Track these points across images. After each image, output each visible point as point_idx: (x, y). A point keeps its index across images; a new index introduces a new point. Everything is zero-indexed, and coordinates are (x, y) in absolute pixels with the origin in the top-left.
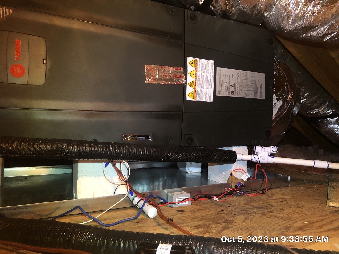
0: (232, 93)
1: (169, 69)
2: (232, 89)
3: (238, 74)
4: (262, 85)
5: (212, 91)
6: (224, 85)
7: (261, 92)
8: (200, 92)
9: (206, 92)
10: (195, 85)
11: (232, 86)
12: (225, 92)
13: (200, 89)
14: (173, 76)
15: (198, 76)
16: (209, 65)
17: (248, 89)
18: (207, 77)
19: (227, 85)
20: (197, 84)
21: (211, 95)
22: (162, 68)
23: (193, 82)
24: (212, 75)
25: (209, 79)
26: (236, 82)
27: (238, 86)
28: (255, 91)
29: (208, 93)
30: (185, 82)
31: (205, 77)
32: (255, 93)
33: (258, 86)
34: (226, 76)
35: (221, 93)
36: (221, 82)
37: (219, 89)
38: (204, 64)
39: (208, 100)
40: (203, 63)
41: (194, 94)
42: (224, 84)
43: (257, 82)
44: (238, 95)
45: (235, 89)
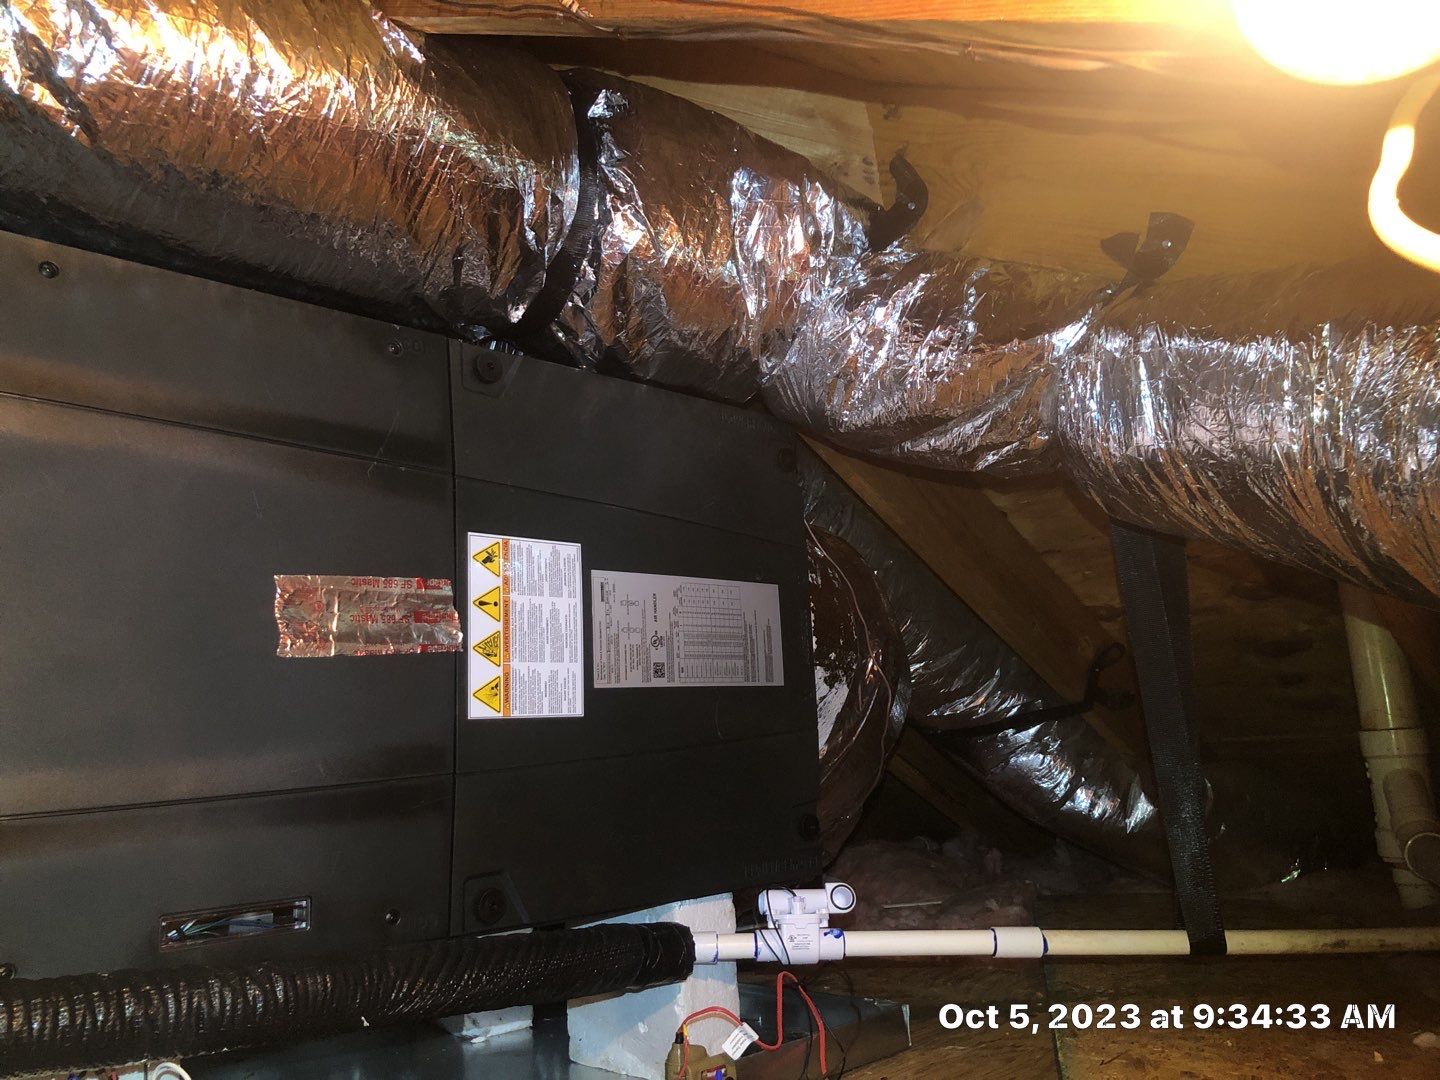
0: (659, 671)
1: (389, 590)
2: (659, 655)
3: (675, 594)
4: (769, 627)
5: (578, 668)
6: (623, 640)
7: (769, 659)
8: (526, 679)
9: (554, 675)
10: (507, 650)
11: (658, 641)
12: (632, 668)
13: (527, 664)
14: (404, 617)
15: (518, 609)
16: (562, 560)
17: (717, 650)
18: (554, 612)
19: (636, 639)
20: (515, 647)
21: (574, 688)
22: (355, 584)
23: (495, 637)
24: (572, 601)
25: (562, 621)
26: (671, 625)
27: (679, 643)
28: (745, 657)
29: (560, 681)
30: (460, 640)
31: (546, 614)
32: (746, 665)
33: (754, 638)
34: (629, 603)
35: (613, 675)
36: (613, 630)
37: (604, 659)
38: (540, 556)
39: (565, 712)
40: (535, 553)
41: (502, 687)
42: (623, 638)
43: (750, 619)
44: (683, 680)
45: (670, 655)
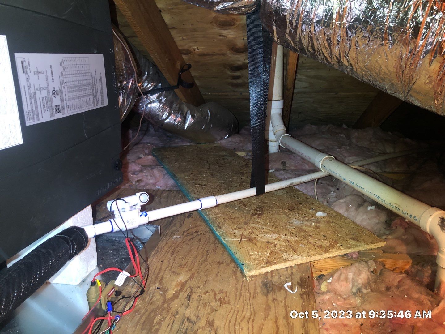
0: (57, 110)
2: (56, 101)
3: (61, 64)
4: (101, 77)
5: (16, 116)
6: (38, 95)
11: (55, 93)
12: (45, 111)
17: (82, 92)
19: (44, 94)
21: (16, 129)
26: (61, 83)
27: (65, 91)
28: (93, 94)
32: (94, 99)
34: (39, 73)
35: (35, 117)
36: (32, 90)
37: (30, 109)
42: (38, 93)
44: (69, 112)
45: (62, 100)
